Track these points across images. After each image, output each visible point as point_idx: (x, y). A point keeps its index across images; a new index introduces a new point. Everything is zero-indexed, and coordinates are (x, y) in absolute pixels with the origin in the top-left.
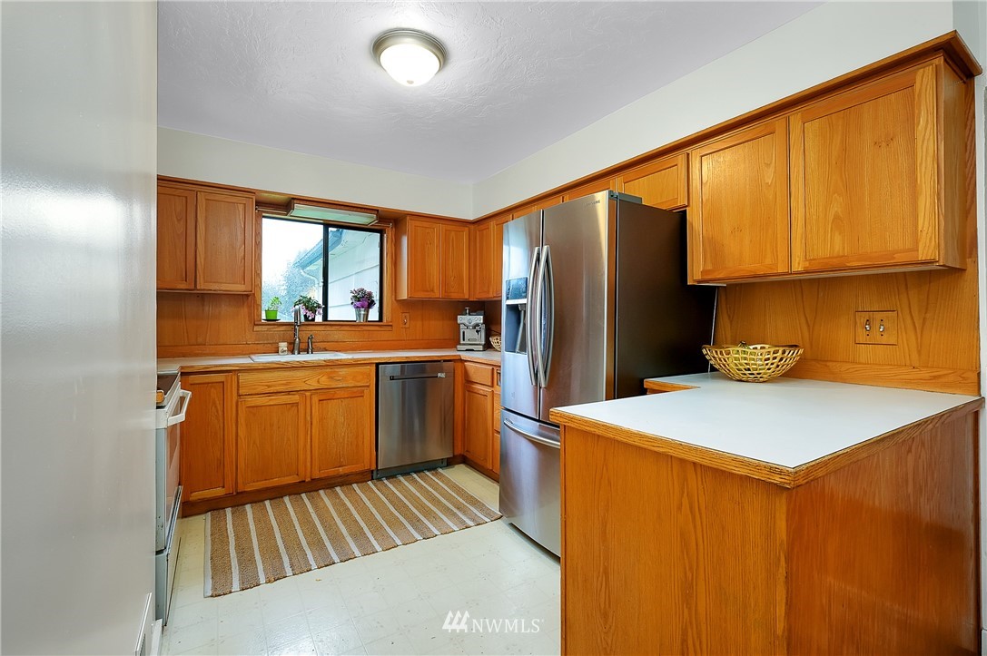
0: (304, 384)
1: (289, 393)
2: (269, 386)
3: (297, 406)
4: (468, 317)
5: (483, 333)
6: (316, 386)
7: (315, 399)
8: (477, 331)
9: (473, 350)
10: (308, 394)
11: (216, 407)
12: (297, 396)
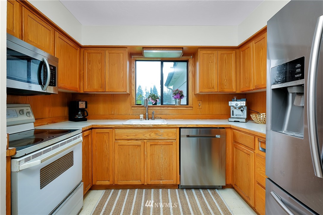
0: (143, 136)
1: (137, 140)
2: (128, 136)
3: (140, 146)
4: (236, 102)
5: (245, 112)
6: (148, 137)
7: (149, 144)
8: (242, 111)
9: (239, 122)
10: (145, 141)
11: (106, 144)
12: (140, 142)
